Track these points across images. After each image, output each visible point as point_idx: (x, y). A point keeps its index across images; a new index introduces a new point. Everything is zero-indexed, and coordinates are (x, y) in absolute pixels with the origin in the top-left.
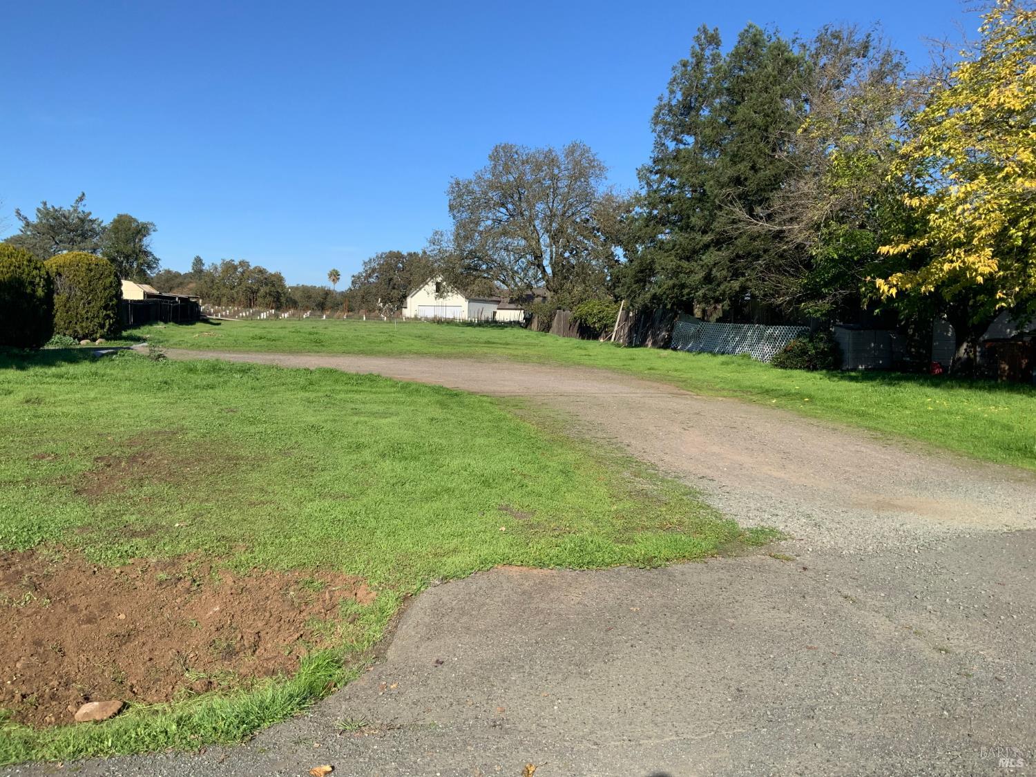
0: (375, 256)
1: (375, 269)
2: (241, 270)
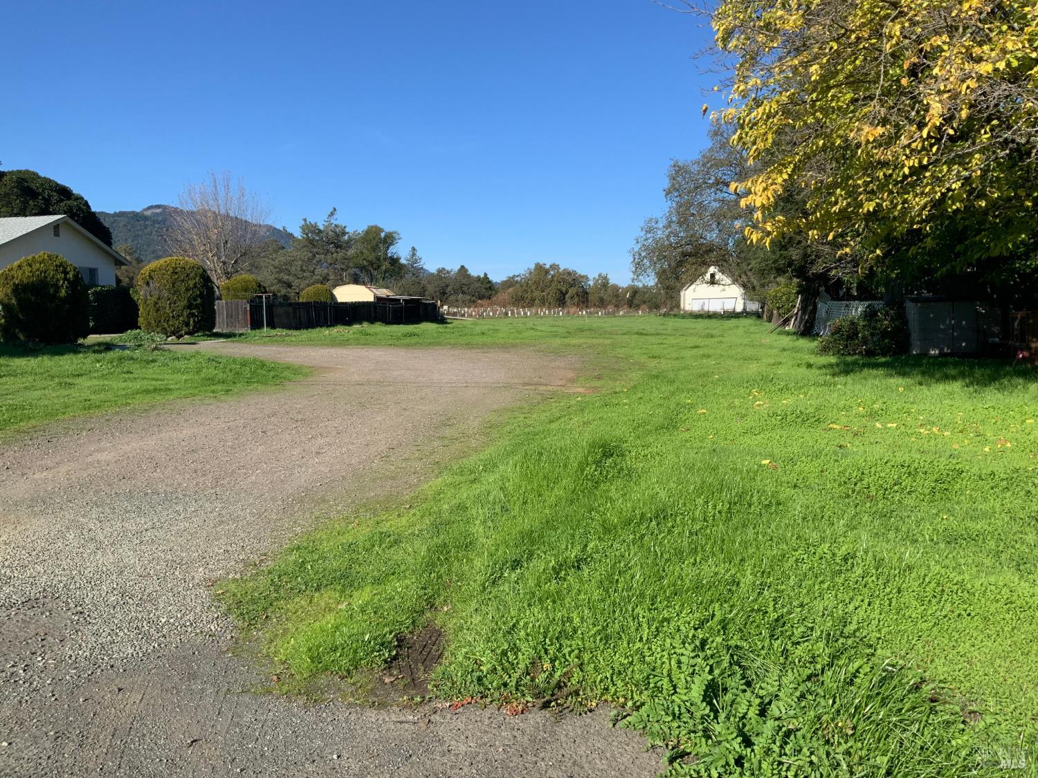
2: (552, 273)
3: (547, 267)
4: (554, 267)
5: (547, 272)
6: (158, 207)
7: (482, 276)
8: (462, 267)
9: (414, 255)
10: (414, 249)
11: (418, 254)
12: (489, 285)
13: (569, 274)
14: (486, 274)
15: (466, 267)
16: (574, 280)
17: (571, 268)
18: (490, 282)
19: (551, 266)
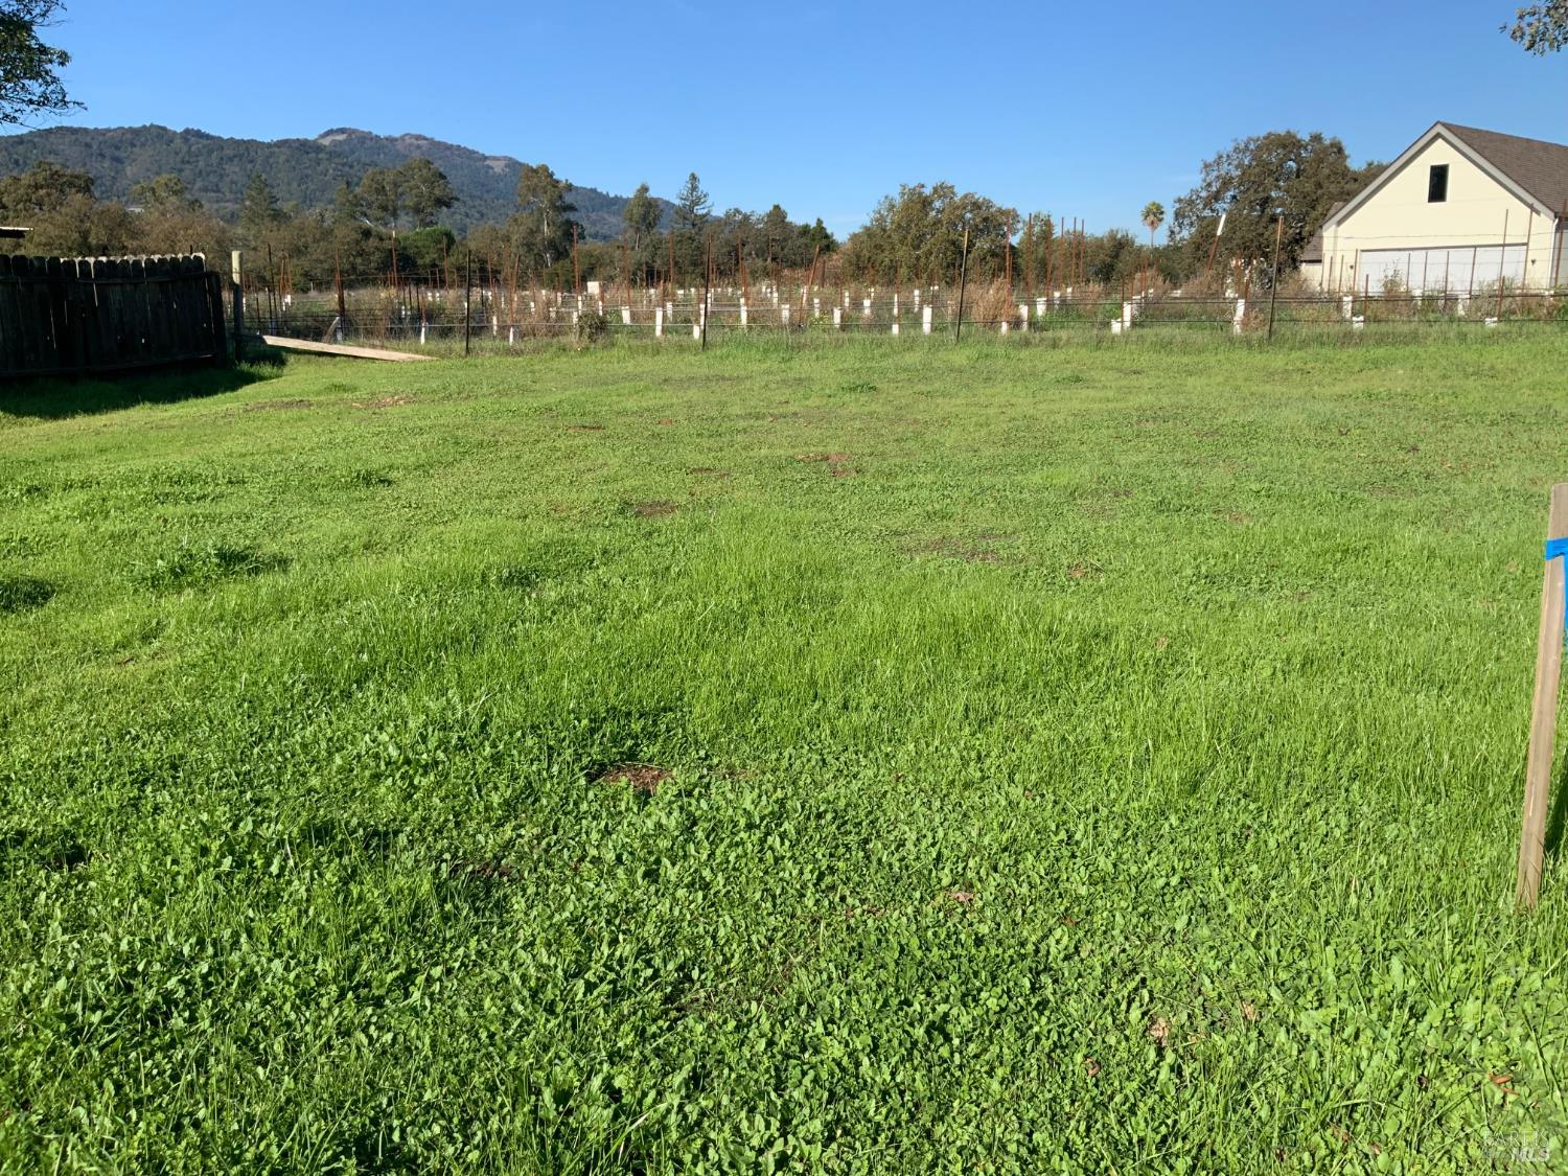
0: (1230, 148)
1: (1232, 178)
2: (937, 204)
3: (928, 191)
4: (942, 191)
5: (926, 203)
6: (342, 131)
7: (813, 224)
8: (777, 207)
9: (694, 188)
10: (694, 178)
11: (702, 187)
12: (824, 242)
13: (976, 206)
14: (819, 222)
15: (783, 207)
16: (985, 220)
17: (980, 194)
18: (827, 237)
19: (935, 190)
